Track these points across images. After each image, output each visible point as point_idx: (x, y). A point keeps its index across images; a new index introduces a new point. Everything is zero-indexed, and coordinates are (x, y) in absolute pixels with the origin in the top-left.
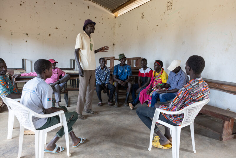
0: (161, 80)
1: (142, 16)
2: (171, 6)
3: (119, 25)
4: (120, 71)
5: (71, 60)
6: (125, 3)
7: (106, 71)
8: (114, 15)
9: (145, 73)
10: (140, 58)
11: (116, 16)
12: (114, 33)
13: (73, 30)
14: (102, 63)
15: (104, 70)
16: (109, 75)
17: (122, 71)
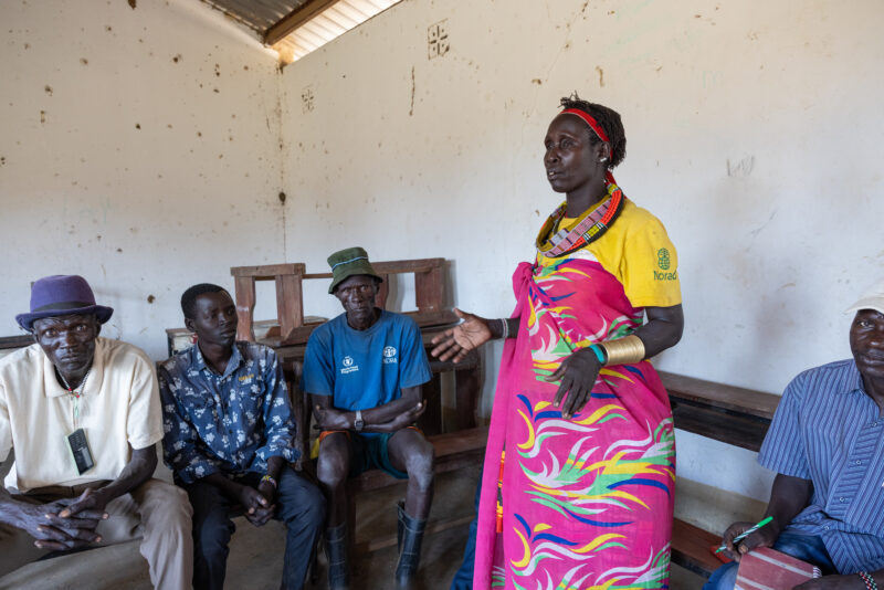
1: (439, 42)
3: (307, 99)
7: (245, 374)
8: (273, 52)
10: (442, 260)
11: (287, 61)
12: (280, 140)
13: (43, 121)
14: (206, 323)
15: (234, 374)
16: (280, 401)
17: (365, 361)
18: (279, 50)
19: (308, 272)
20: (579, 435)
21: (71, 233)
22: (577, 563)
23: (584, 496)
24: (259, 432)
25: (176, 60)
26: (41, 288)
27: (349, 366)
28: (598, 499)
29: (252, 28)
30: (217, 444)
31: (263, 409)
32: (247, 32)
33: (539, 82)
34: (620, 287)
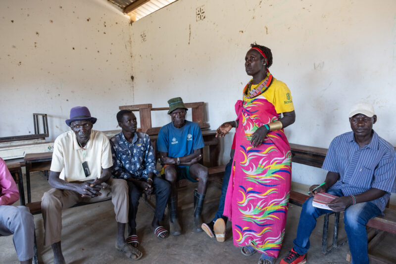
1: (201, 15)
3: (143, 36)
4: (174, 140)
5: (36, 116)
7: (139, 143)
8: (128, 17)
10: (203, 103)
11: (133, 20)
12: (131, 54)
13: (35, 46)
14: (127, 124)
15: (135, 143)
16: (151, 154)
17: (181, 140)
18: (130, 15)
19: (153, 107)
20: (262, 157)
21: (48, 93)
22: (262, 199)
23: (264, 177)
24: (144, 164)
25: (88, 20)
26: (74, 111)
27: (174, 141)
28: (268, 178)
29: (119, 6)
30: (130, 168)
31: (145, 156)
32: (117, 8)
33: (242, 32)
34: (273, 107)
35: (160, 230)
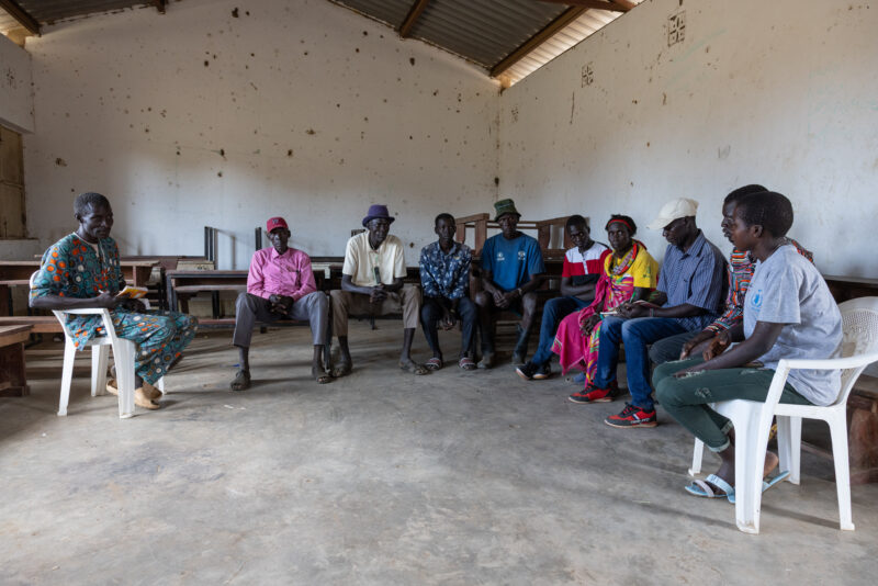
0: (632, 279)
1: (588, 78)
2: (680, 32)
3: (515, 113)
4: (500, 255)
6: (533, 37)
7: (457, 256)
8: (496, 82)
9: (585, 263)
11: (506, 86)
12: (498, 142)
13: (362, 138)
15: (453, 255)
17: (508, 256)
18: (501, 80)
25: (435, 94)
27: (500, 257)
29: (483, 67)
32: (479, 70)
33: (637, 102)
35: (466, 361)
